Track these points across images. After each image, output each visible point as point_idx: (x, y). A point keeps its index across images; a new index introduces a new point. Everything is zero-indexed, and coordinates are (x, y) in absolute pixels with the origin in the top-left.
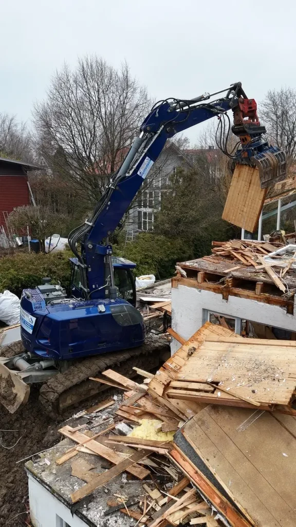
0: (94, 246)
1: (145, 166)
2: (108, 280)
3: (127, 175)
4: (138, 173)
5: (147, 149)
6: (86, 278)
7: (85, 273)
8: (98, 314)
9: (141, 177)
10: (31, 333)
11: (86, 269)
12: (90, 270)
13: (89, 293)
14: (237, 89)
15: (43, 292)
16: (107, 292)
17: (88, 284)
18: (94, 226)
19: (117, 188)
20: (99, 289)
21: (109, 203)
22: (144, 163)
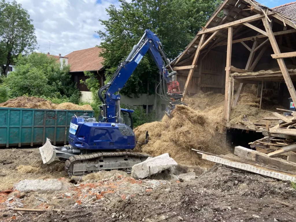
0: (111, 95)
2: (117, 114)
3: (129, 61)
5: (139, 50)
6: (106, 111)
7: (105, 108)
8: (111, 127)
9: (136, 63)
11: (106, 106)
12: (108, 107)
13: (107, 119)
16: (117, 120)
17: (107, 115)
18: (112, 84)
19: (124, 67)
20: (113, 118)
21: (120, 74)
22: (138, 56)
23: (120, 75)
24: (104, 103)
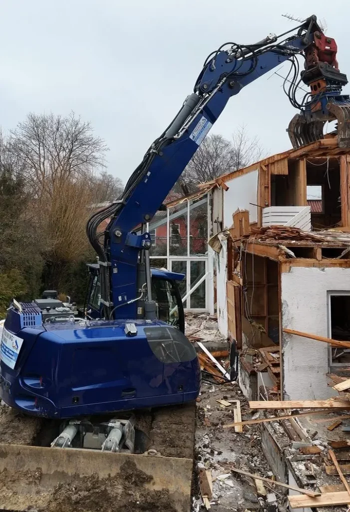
0: (124, 235)
1: (201, 128)
2: (142, 290)
3: (176, 137)
4: (191, 137)
5: (203, 106)
6: (108, 284)
7: (107, 275)
9: (194, 142)
10: (13, 368)
11: (110, 268)
12: (115, 271)
13: (112, 308)
14: (311, 25)
15: (42, 307)
16: (140, 311)
17: (111, 295)
18: (125, 203)
19: (161, 154)
20: (128, 303)
21: (149, 174)
22: (198, 125)
23: (149, 178)
24: (102, 260)
